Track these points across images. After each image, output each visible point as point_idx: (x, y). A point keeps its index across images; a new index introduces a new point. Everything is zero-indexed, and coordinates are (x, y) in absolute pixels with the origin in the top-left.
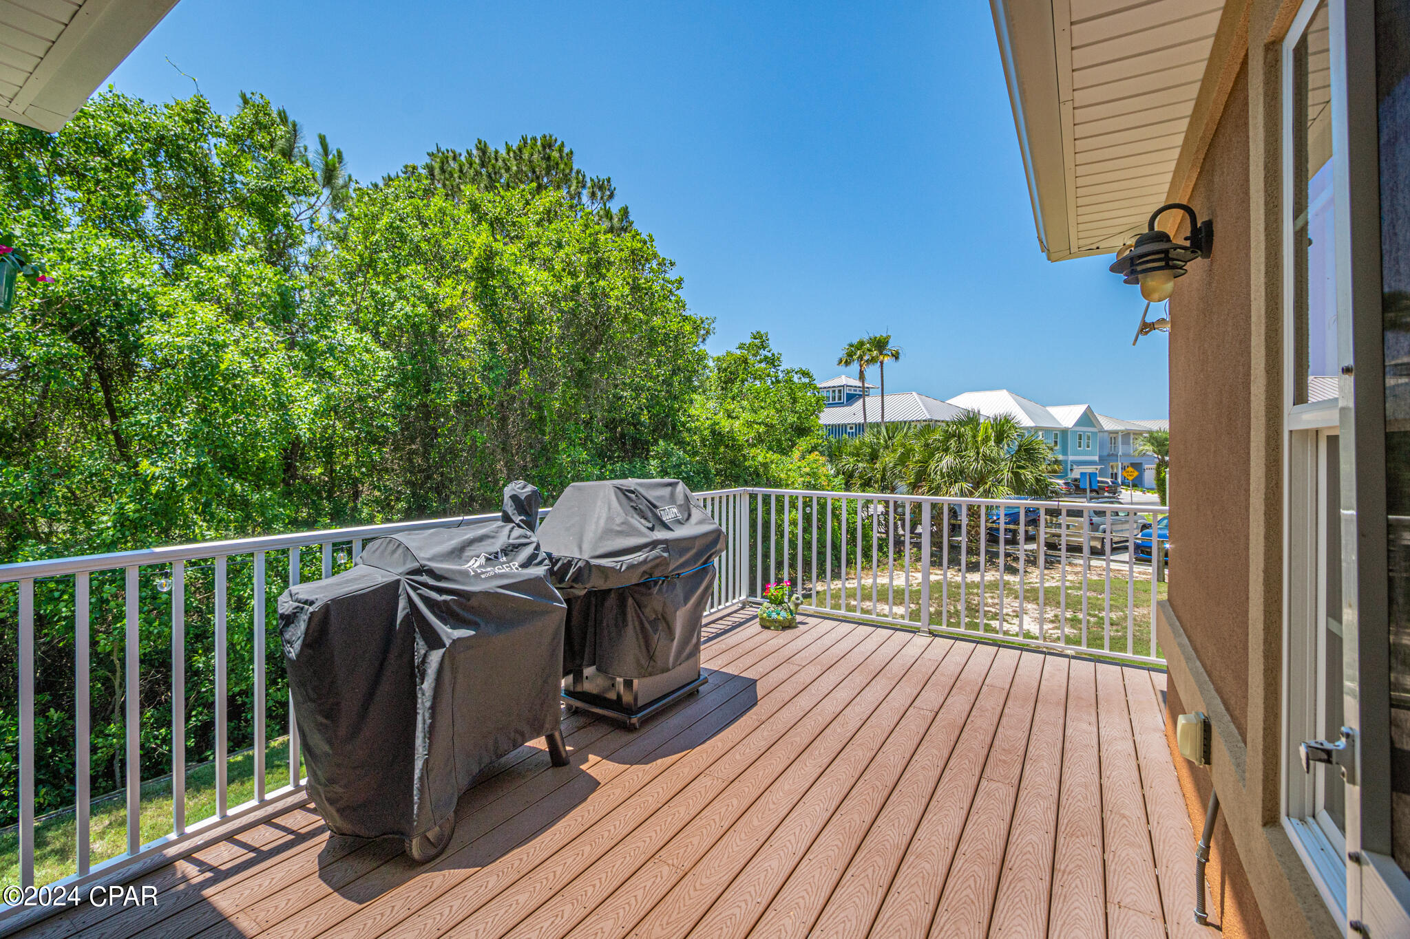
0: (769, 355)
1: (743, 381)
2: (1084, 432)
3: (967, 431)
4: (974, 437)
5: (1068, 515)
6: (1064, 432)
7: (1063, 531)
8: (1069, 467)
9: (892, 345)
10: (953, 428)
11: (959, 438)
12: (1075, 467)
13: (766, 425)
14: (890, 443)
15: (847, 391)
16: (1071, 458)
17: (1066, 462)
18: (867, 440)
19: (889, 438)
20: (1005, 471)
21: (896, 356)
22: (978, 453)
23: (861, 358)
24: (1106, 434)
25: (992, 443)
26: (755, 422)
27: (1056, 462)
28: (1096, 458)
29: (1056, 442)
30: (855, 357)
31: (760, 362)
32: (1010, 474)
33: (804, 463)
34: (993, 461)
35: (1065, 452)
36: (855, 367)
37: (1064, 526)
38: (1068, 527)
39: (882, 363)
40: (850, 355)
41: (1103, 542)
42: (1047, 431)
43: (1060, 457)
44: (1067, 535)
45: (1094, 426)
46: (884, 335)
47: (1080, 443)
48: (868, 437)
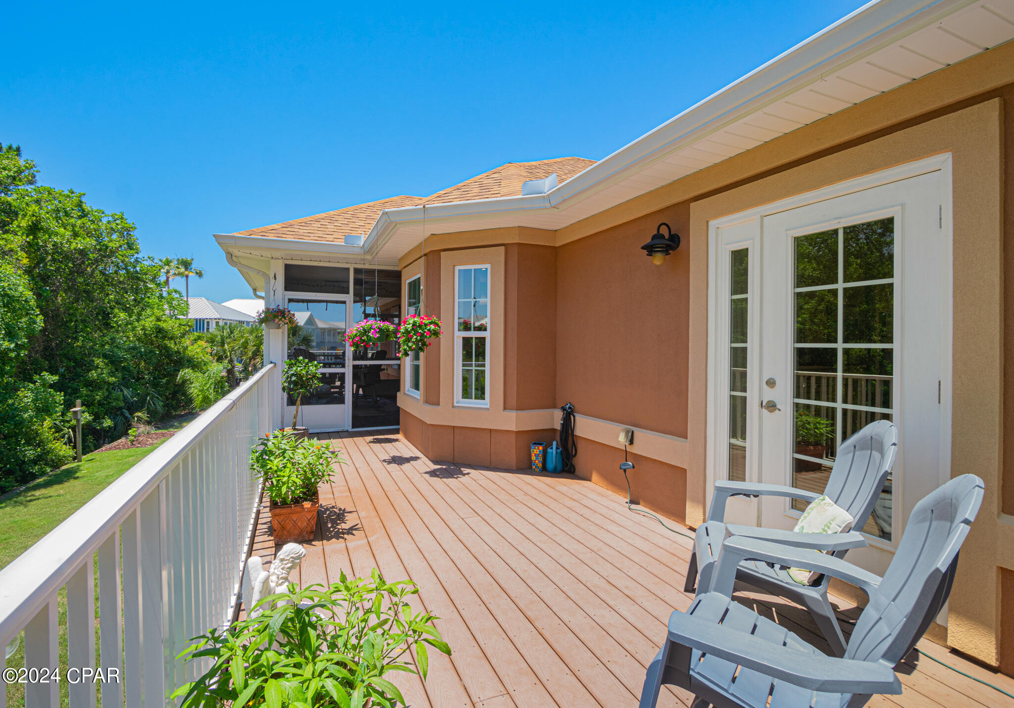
21: (200, 274)
39: (187, 276)
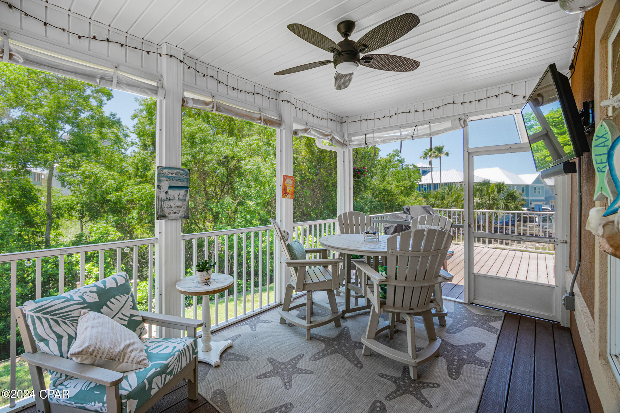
0: (400, 159)
1: (389, 169)
2: (537, 186)
3: (484, 188)
4: (488, 190)
5: (530, 222)
6: (527, 186)
7: (528, 228)
8: (530, 203)
9: (445, 150)
10: (478, 187)
11: (481, 191)
12: (532, 202)
13: (404, 187)
14: (450, 193)
15: (423, 169)
16: (530, 198)
17: (528, 200)
18: (440, 192)
19: (450, 191)
20: (501, 204)
21: (447, 154)
22: (490, 197)
23: (430, 156)
24: (548, 187)
25: (496, 193)
26: (400, 186)
27: (523, 200)
28: (543, 198)
29: (523, 191)
30: (428, 155)
31: (396, 161)
32: (504, 206)
33: (416, 201)
34: (496, 200)
35: (527, 195)
36: (428, 159)
37: (528, 227)
38: (529, 227)
39: (440, 157)
40: (426, 154)
41: (545, 233)
42: (519, 186)
43: (525, 198)
44: (530, 230)
45: (543, 184)
46: (441, 146)
47: (535, 191)
48: (440, 190)
